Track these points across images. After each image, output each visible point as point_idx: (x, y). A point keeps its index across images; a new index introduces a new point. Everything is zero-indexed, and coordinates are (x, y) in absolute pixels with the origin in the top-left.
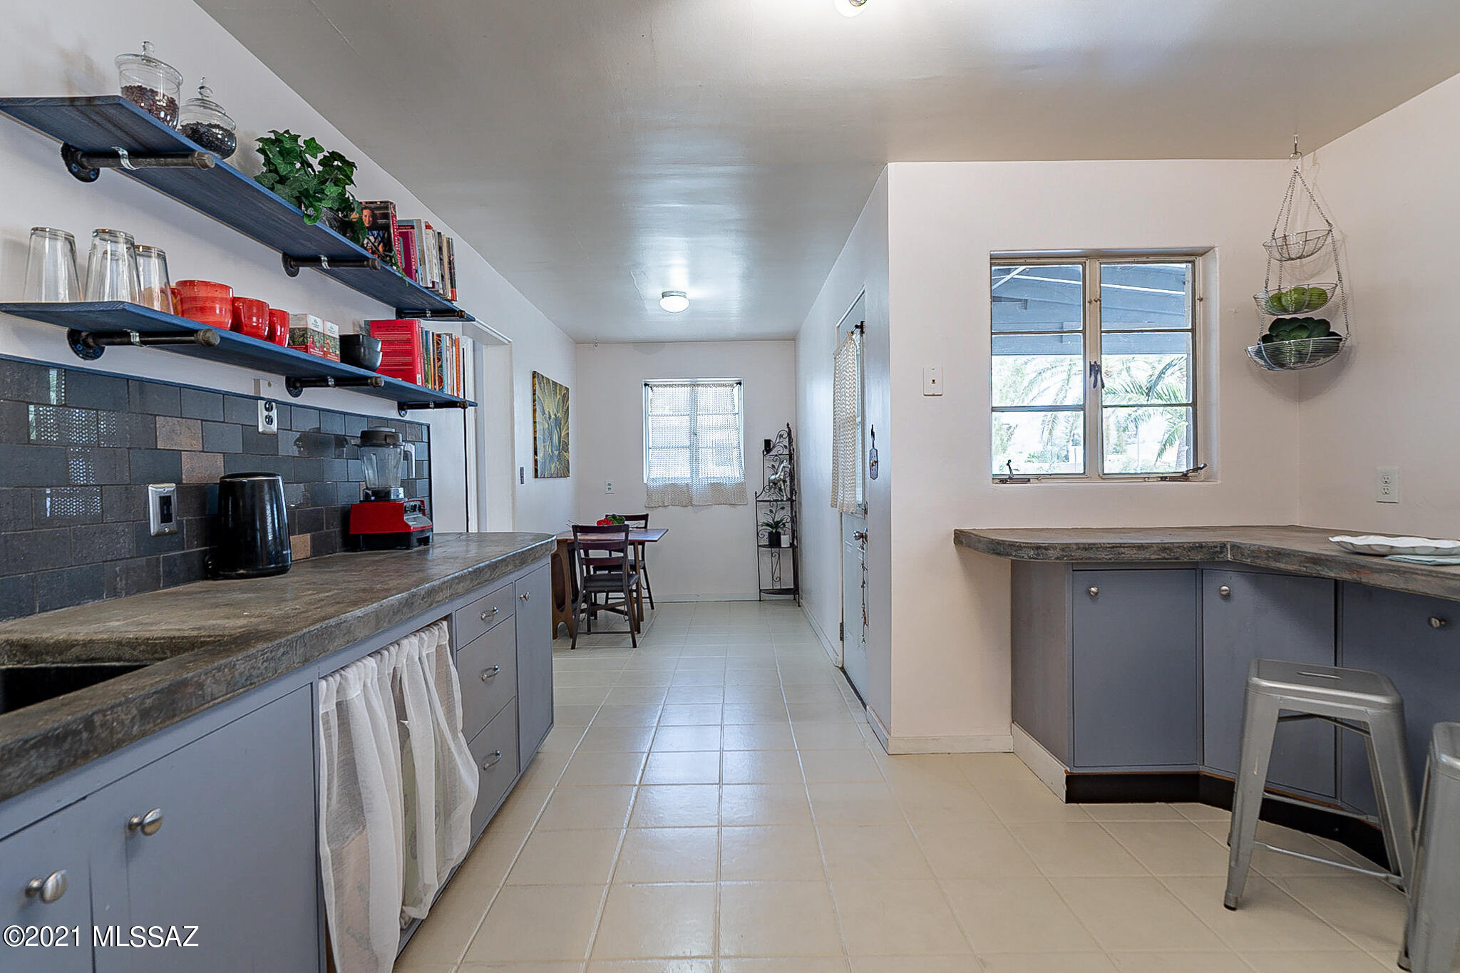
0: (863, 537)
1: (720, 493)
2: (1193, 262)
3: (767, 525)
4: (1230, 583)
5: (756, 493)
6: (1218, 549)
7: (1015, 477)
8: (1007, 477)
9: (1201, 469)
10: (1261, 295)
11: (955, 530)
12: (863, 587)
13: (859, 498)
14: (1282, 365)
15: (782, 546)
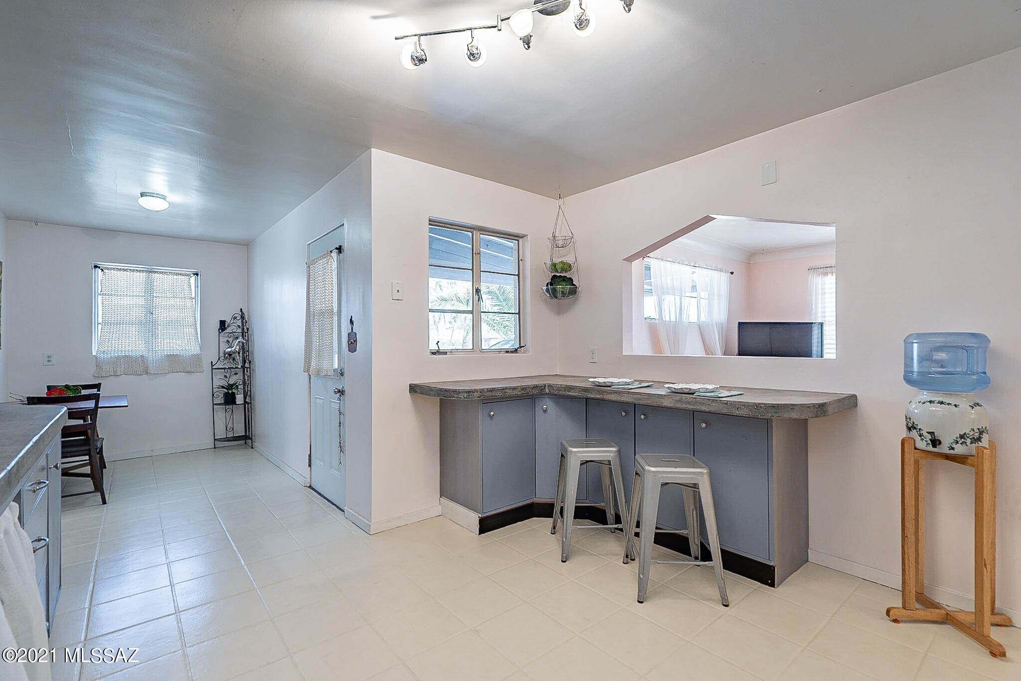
0: (341, 392)
1: (175, 363)
2: (518, 241)
3: (223, 387)
4: (547, 404)
5: (212, 362)
6: (543, 388)
7: (441, 351)
8: (436, 351)
9: (523, 347)
10: (549, 263)
11: (410, 384)
12: (340, 426)
13: (336, 366)
14: (556, 297)
15: (237, 403)
